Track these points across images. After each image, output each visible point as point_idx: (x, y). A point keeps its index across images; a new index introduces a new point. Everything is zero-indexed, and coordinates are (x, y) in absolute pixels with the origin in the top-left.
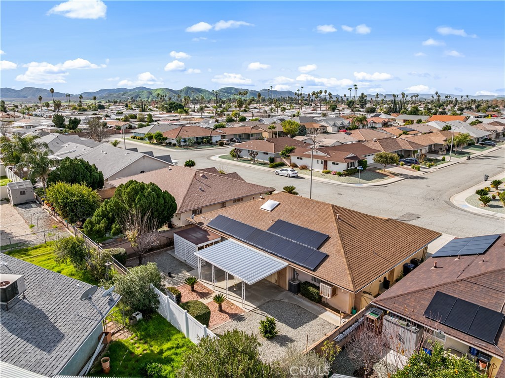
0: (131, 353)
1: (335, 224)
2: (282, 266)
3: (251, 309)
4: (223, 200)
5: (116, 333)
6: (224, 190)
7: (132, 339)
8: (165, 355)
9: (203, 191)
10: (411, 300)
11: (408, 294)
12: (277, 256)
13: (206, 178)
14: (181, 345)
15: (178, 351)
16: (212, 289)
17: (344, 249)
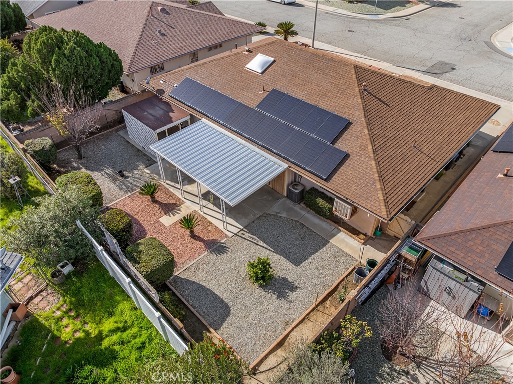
0: (56, 338)
1: (359, 100)
2: (280, 170)
3: (235, 230)
4: (192, 50)
5: (36, 296)
6: (194, 33)
7: (58, 309)
8: (106, 343)
9: (163, 35)
10: (476, 241)
11: (472, 230)
12: (272, 151)
13: (168, 13)
14: (129, 323)
15: (125, 335)
16: (180, 197)
17: (373, 144)
